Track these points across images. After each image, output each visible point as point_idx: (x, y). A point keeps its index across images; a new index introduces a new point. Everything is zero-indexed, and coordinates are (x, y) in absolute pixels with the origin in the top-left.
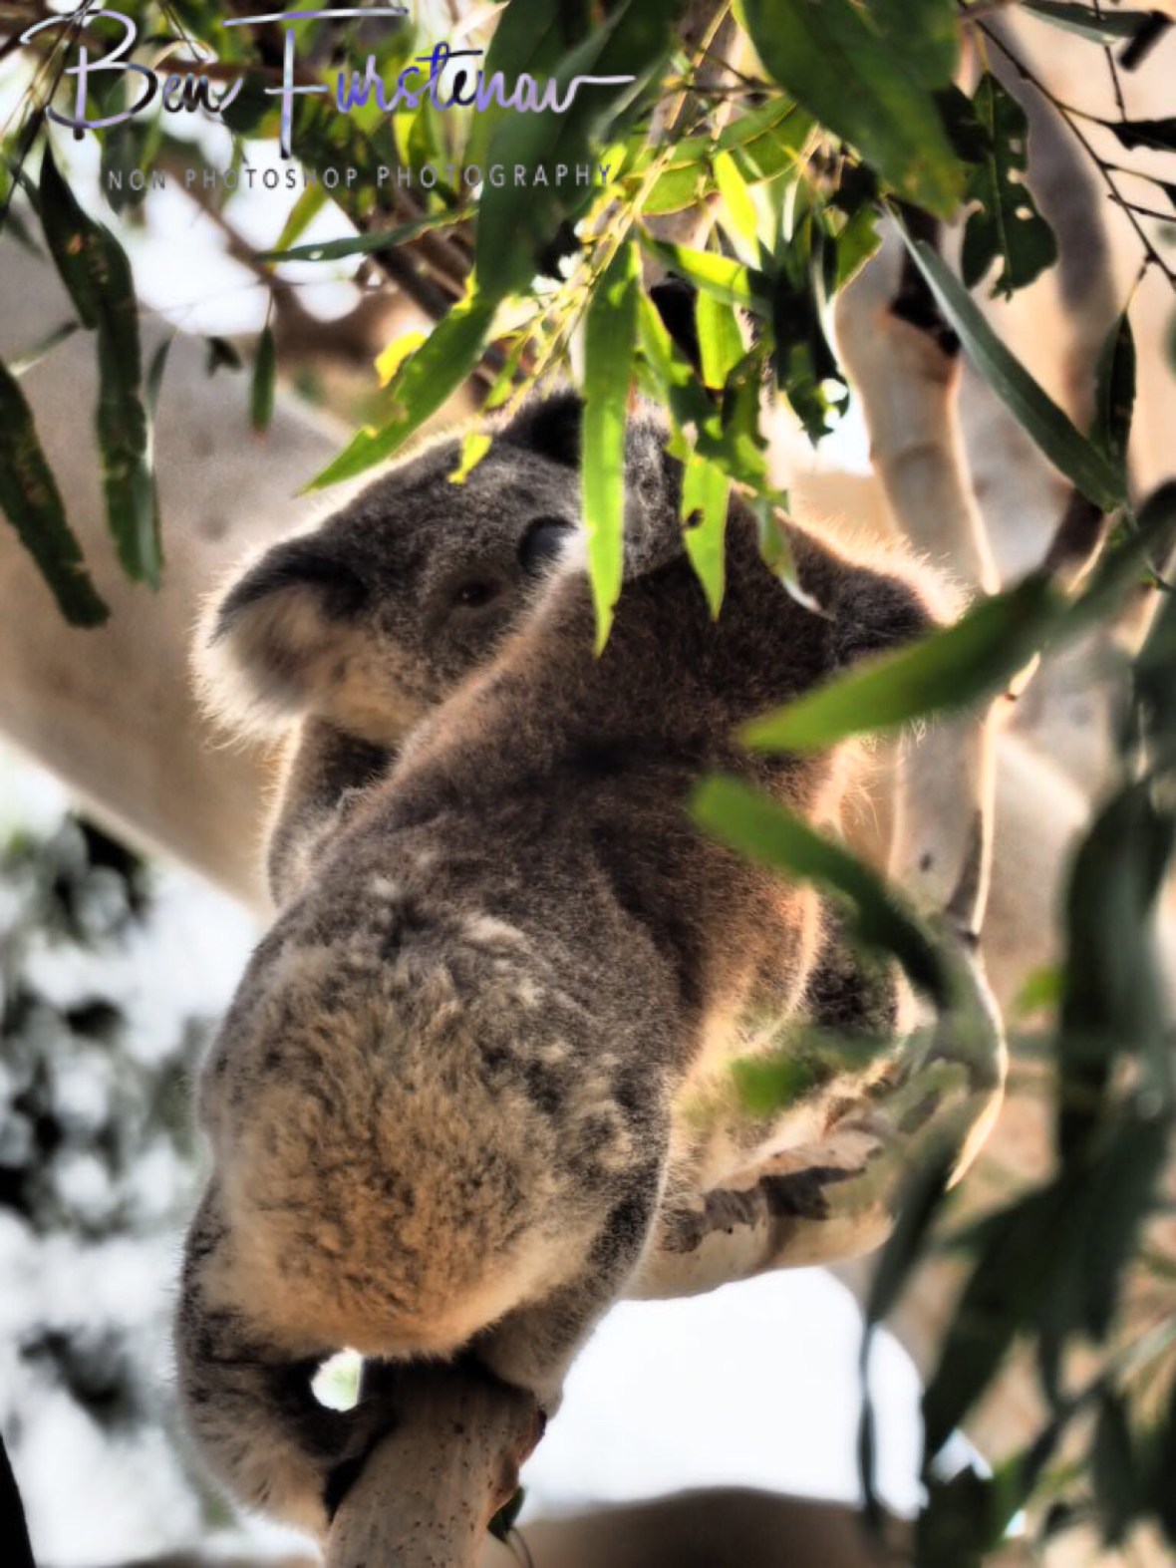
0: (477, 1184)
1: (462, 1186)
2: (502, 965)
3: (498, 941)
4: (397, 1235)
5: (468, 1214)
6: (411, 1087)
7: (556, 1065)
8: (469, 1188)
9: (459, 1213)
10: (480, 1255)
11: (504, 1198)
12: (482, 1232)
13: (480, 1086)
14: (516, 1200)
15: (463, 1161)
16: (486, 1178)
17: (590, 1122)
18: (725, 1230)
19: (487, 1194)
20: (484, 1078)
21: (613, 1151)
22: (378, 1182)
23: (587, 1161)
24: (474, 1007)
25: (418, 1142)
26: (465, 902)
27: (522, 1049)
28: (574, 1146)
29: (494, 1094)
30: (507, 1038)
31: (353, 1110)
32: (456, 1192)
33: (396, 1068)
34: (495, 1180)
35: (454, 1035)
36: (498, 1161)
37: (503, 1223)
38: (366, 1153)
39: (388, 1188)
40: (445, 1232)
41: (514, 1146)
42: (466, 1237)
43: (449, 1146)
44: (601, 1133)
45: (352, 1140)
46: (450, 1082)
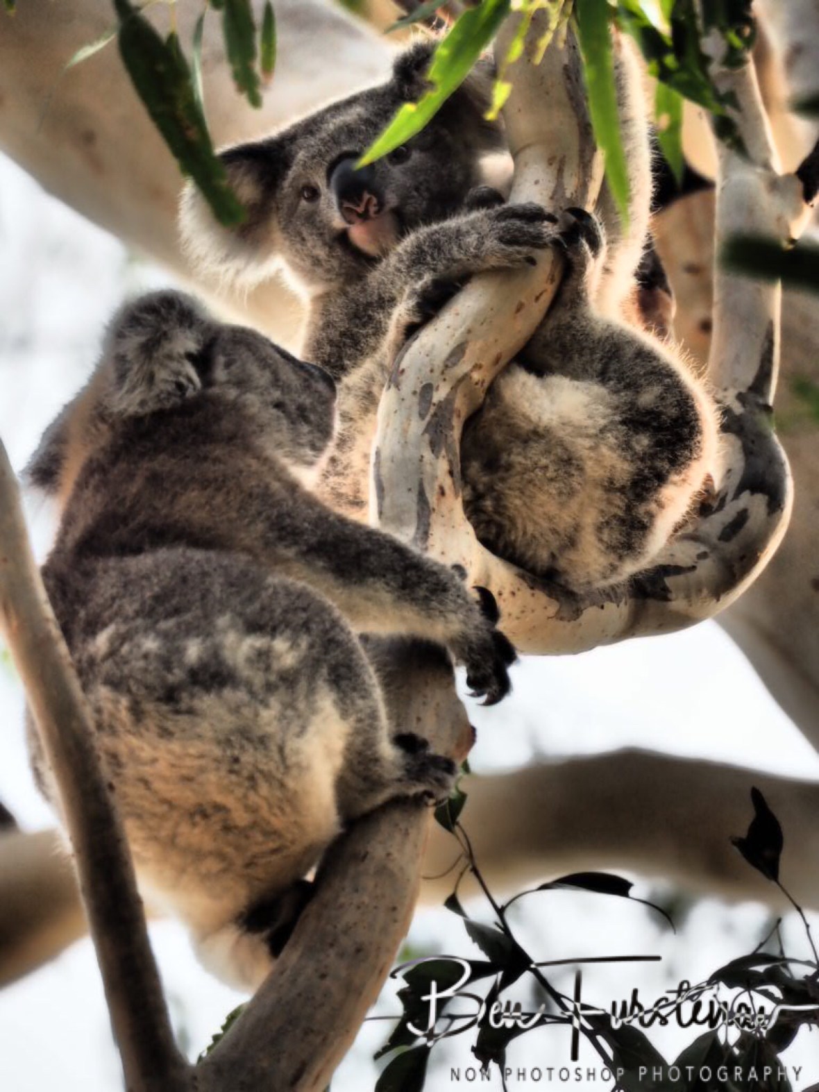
0: (236, 760)
1: (231, 771)
2: (125, 649)
3: (111, 641)
4: (236, 827)
5: (251, 778)
6: (154, 761)
7: (200, 658)
8: (236, 767)
9: (247, 784)
10: (282, 785)
11: (256, 749)
12: (268, 777)
13: (179, 717)
14: (262, 741)
15: (216, 760)
16: (236, 752)
17: (249, 660)
18: (598, 606)
19: (247, 758)
20: (177, 712)
21: (279, 657)
22: (198, 818)
23: (273, 678)
24: (134, 688)
25: (188, 779)
26: (80, 645)
27: (177, 676)
28: (258, 679)
29: (191, 712)
30: (163, 680)
31: (146, 804)
32: (233, 778)
33: (138, 761)
34: (242, 747)
35: (143, 712)
36: (233, 738)
37: (271, 760)
38: (175, 814)
39: (205, 816)
40: (253, 798)
41: (230, 721)
42: (264, 789)
43: (202, 762)
44: (263, 657)
45: (163, 817)
46: (165, 733)
